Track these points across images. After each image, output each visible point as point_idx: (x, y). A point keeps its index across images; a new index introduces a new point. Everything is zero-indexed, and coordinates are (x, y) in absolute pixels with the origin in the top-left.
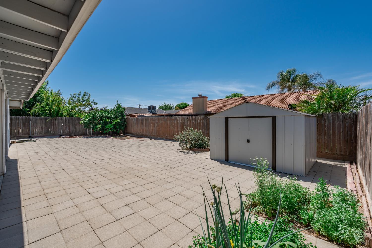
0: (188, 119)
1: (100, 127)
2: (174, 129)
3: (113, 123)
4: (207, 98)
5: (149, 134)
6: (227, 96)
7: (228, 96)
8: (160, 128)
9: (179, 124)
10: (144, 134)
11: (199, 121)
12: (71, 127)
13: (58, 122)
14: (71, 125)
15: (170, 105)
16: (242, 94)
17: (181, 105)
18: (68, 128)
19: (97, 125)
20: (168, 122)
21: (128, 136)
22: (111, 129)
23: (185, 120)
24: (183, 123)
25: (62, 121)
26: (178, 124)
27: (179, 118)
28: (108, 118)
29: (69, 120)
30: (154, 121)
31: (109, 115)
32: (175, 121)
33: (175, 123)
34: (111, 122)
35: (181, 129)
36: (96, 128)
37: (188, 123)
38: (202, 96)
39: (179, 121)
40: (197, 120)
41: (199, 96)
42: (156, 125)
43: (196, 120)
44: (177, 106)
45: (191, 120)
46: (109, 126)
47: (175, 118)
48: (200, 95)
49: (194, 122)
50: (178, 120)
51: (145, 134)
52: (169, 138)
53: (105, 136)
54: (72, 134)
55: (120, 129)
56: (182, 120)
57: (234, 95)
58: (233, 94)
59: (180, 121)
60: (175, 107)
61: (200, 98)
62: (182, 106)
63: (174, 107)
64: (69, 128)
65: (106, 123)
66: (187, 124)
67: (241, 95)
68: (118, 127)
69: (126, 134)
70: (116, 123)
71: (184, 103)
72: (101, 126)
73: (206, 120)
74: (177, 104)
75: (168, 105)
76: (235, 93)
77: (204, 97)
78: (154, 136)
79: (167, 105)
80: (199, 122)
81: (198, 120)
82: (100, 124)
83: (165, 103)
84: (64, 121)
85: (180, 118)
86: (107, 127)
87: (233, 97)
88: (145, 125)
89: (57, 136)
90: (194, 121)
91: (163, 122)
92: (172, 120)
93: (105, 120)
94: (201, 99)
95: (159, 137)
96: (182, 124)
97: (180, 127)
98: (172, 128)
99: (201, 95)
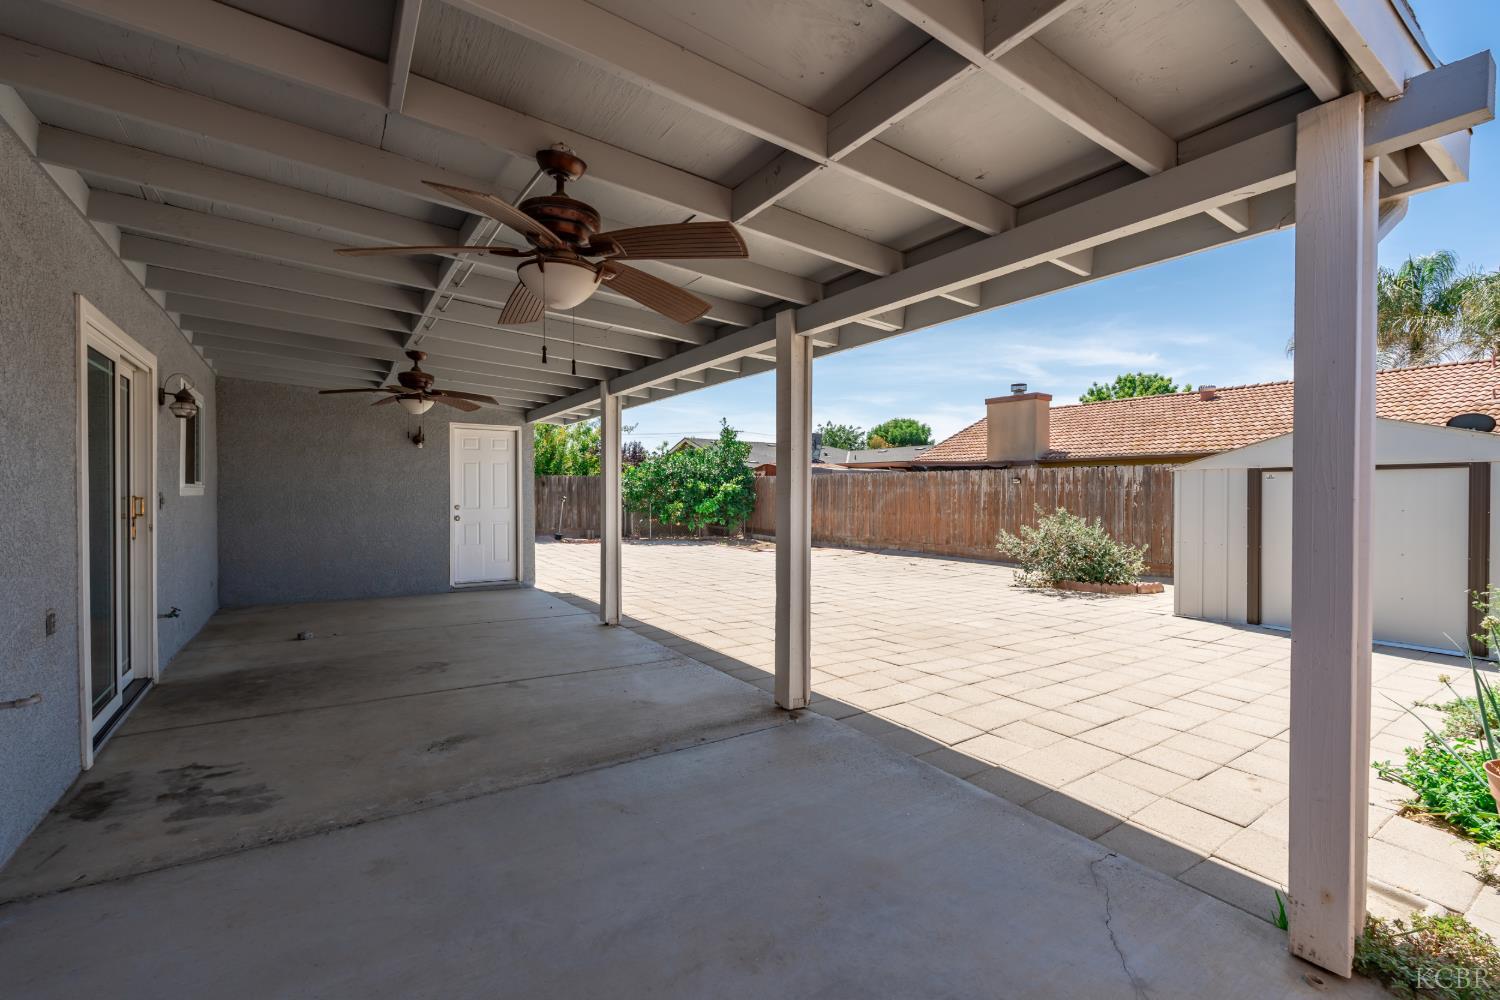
0: (1019, 479)
1: (678, 510)
2: (956, 516)
3: (715, 495)
4: (1048, 398)
5: (849, 534)
6: (1095, 385)
7: (1100, 385)
8: (895, 514)
9: (979, 497)
10: (827, 533)
11: (1068, 487)
12: (584, 510)
13: (550, 491)
14: (584, 502)
15: (851, 427)
16: (1166, 378)
17: (895, 427)
18: (575, 512)
19: (671, 502)
20: (932, 490)
21: (764, 540)
22: (712, 515)
23: (1004, 485)
24: (997, 493)
25: (560, 489)
26: (974, 497)
27: (977, 477)
28: (703, 478)
29: (579, 487)
30: (870, 488)
31: (704, 468)
32: (962, 486)
33: (959, 496)
34: (710, 493)
35: (990, 515)
36: (666, 511)
37: (1018, 495)
38: (1025, 393)
39: (980, 486)
40: (1059, 481)
41: (1012, 394)
42: (879, 505)
43: (1054, 482)
44: (876, 432)
45: (1032, 485)
46: (708, 506)
47: (958, 477)
48: (1015, 388)
49: (1046, 493)
50: (973, 485)
51: (832, 533)
52: (933, 548)
53: (689, 540)
54: (589, 532)
55: (737, 517)
56: (991, 485)
57: (1130, 381)
58: (1123, 376)
59: (985, 487)
60: (870, 438)
61: (1019, 400)
62: (897, 432)
63: (865, 437)
64: (579, 512)
65: (697, 497)
66: (1014, 499)
67: (1162, 379)
68: (731, 511)
69: (755, 536)
70: (726, 494)
71: (904, 421)
72: (681, 505)
73: (1103, 482)
74: (875, 426)
75: (842, 429)
76: (1134, 373)
77: (1036, 396)
78: (869, 541)
79: (839, 430)
80: (1067, 490)
81: (1062, 484)
82: (677, 496)
83: (829, 423)
84: (566, 490)
85: (984, 476)
86: (700, 509)
87: (1122, 388)
88: (833, 502)
89: (549, 537)
90: (1046, 486)
91: (907, 490)
92: (949, 485)
93: (695, 485)
94: (1024, 405)
95: (891, 547)
96: (994, 497)
97: (984, 509)
98: (949, 514)
99: (1022, 388)
